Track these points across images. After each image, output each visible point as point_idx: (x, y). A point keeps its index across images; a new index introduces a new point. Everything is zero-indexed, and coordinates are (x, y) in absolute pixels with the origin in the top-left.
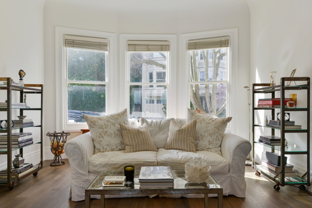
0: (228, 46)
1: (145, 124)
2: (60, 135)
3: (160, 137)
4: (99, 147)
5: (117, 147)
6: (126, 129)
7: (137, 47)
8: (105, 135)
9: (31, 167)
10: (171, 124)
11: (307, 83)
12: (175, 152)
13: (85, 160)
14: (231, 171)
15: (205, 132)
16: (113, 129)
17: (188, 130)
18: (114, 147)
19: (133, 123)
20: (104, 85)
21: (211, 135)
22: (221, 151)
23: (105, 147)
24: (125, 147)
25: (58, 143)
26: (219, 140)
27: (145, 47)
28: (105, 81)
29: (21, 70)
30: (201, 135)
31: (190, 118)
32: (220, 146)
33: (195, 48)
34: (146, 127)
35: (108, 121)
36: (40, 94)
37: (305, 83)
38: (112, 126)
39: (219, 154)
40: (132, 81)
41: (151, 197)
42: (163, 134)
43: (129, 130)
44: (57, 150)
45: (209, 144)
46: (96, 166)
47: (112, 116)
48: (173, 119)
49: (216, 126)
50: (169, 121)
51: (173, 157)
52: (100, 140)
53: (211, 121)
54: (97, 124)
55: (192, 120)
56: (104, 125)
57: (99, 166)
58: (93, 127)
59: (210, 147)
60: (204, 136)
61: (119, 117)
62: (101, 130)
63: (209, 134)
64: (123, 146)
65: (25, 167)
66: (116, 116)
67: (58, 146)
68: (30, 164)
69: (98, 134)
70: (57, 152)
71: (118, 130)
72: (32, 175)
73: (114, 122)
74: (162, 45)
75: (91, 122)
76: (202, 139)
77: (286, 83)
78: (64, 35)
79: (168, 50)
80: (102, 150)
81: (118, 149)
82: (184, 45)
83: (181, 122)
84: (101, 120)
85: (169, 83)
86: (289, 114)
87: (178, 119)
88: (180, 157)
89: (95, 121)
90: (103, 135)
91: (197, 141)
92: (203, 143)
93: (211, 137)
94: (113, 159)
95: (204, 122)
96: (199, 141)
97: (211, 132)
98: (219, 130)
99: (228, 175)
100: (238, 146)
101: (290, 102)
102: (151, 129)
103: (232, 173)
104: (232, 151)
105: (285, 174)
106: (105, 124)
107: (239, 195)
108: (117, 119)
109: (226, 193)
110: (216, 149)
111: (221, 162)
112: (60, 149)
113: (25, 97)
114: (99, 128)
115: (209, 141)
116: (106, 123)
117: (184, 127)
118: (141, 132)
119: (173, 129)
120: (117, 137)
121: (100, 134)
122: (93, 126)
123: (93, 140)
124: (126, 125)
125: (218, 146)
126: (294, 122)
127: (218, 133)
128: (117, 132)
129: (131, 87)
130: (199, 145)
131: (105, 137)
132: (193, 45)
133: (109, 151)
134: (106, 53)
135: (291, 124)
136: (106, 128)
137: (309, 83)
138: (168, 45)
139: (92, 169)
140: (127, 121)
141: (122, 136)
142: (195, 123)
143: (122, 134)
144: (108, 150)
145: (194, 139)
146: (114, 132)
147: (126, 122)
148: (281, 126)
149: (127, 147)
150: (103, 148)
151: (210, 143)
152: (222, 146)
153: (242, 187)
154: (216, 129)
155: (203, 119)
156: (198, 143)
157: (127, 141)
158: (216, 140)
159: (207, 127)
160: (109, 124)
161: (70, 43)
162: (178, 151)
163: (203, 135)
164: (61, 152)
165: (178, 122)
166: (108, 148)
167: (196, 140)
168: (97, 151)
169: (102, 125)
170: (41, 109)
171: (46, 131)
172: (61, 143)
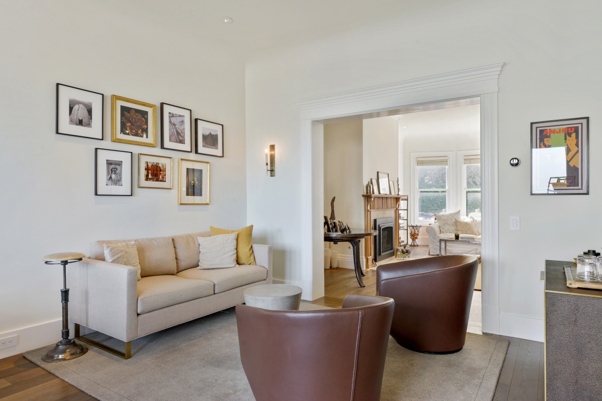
1: (471, 220)
2: (415, 227)
5: (453, 231)
6: (459, 222)
7: (471, 160)
8: (446, 224)
16: (450, 222)
18: (451, 231)
19: (464, 219)
20: (445, 192)
23: (446, 231)
25: (415, 232)
28: (446, 188)
38: (450, 220)
40: (468, 187)
43: (461, 223)
44: (414, 236)
47: (451, 214)
52: (443, 227)
54: (442, 218)
58: (440, 220)
62: (444, 222)
64: (457, 231)
67: (415, 234)
69: (442, 224)
70: (414, 238)
71: (454, 222)
73: (451, 217)
75: (439, 217)
78: (417, 158)
84: (444, 216)
108: (454, 216)
112: (416, 236)
118: (468, 224)
120: (453, 226)
121: (444, 224)
123: (440, 228)
124: (459, 219)
129: (467, 192)
131: (447, 226)
133: (448, 233)
134: (447, 167)
136: (447, 220)
140: (460, 217)
143: (456, 225)
146: (452, 223)
149: (459, 232)
157: (459, 228)
160: (448, 218)
161: (420, 163)
164: (416, 238)
168: (442, 233)
169: (445, 219)
170: (407, 210)
171: (409, 224)
172: (416, 232)
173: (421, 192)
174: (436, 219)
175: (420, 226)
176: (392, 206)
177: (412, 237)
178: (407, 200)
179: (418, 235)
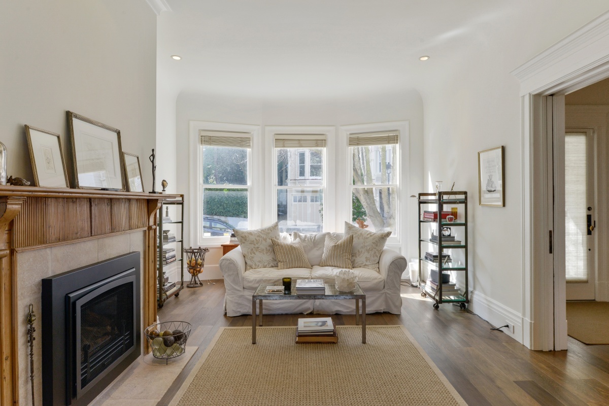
0: (397, 143)
1: (298, 239)
2: (197, 251)
3: (315, 253)
4: (251, 264)
5: (269, 264)
6: (278, 245)
7: (286, 142)
8: (256, 250)
9: (174, 286)
10: (327, 238)
11: (464, 198)
12: (330, 268)
13: (240, 276)
14: (386, 288)
15: (362, 247)
16: (264, 245)
17: (344, 245)
18: (266, 264)
19: (285, 238)
20: (246, 190)
21: (368, 251)
22: (379, 268)
23: (257, 264)
24: (277, 264)
25: (196, 260)
26: (377, 256)
27: (297, 142)
28: (247, 184)
29: (164, 181)
30: (359, 251)
31: (347, 232)
32: (378, 262)
33: (358, 144)
34: (299, 242)
35: (259, 236)
36: (181, 205)
37: (462, 197)
38: (264, 242)
39: (376, 271)
41: (305, 314)
42: (318, 250)
43: (282, 246)
44: (195, 269)
45: (366, 261)
46: (251, 282)
47: (263, 230)
48: (329, 234)
49: (374, 241)
50: (324, 235)
51: (327, 273)
52: (252, 256)
53: (369, 236)
54: (248, 239)
55: (349, 234)
56: (255, 241)
57: (254, 282)
58: (244, 243)
59: (367, 264)
60: (362, 252)
61: (270, 231)
62: (252, 246)
63: (367, 250)
64: (275, 263)
65: (170, 286)
66: (267, 231)
67: (196, 264)
68: (173, 283)
69: (250, 250)
70: (195, 271)
71: (270, 246)
72: (174, 296)
73: (265, 236)
74: (317, 140)
75: (242, 237)
76: (359, 255)
77: (445, 197)
78: (200, 130)
79: (325, 146)
80: (254, 266)
81: (270, 266)
82: (344, 139)
83: (337, 237)
84: (252, 235)
85: (325, 186)
86: (450, 228)
87: (334, 234)
88: (335, 273)
89: (246, 236)
90: (255, 251)
91: (354, 258)
92: (360, 259)
93: (369, 253)
94: (267, 275)
95: (361, 237)
96: (356, 257)
97: (368, 248)
98: (377, 245)
99: (383, 291)
100: (393, 262)
101: (450, 216)
102: (305, 244)
103: (387, 289)
104: (387, 267)
105: (443, 293)
106: (256, 239)
107: (394, 311)
108: (269, 233)
109: (381, 310)
110: (374, 265)
111: (376, 279)
112: (198, 268)
113: (167, 209)
114: (250, 243)
115: (366, 257)
116: (258, 239)
117: (340, 242)
118: (294, 248)
119: (328, 244)
120: (269, 253)
121: (252, 250)
122: (244, 241)
123: (244, 257)
124: (278, 239)
125: (376, 263)
126: (454, 237)
127: (375, 249)
128: (268, 248)
130: (356, 261)
131: (257, 253)
132: (355, 140)
133: (261, 268)
134: (249, 150)
135: (451, 239)
136: (257, 243)
137: (466, 198)
138: (325, 140)
139: (247, 284)
140: (279, 235)
141: (274, 252)
142: (352, 238)
143: (274, 250)
144: (260, 266)
145: (351, 256)
146: (266, 248)
147: (277, 236)
148: (438, 241)
149: (279, 264)
150: (255, 265)
151: (367, 259)
152: (380, 262)
153: (397, 304)
154: (373, 245)
155: (361, 234)
156: (354, 260)
157: (279, 257)
158: (374, 257)
159: (364, 242)
160: (261, 239)
161: (207, 140)
162: (333, 268)
163: (360, 251)
164: (200, 272)
165: (334, 237)
166: (260, 265)
167: (352, 256)
168: (249, 267)
169: (254, 241)
170: (182, 222)
171: (186, 246)
172: (199, 261)
173: (206, 189)
174: (233, 236)
175: (206, 250)
176: (135, 221)
177: (192, 271)
178: (182, 204)
179: (202, 265)
